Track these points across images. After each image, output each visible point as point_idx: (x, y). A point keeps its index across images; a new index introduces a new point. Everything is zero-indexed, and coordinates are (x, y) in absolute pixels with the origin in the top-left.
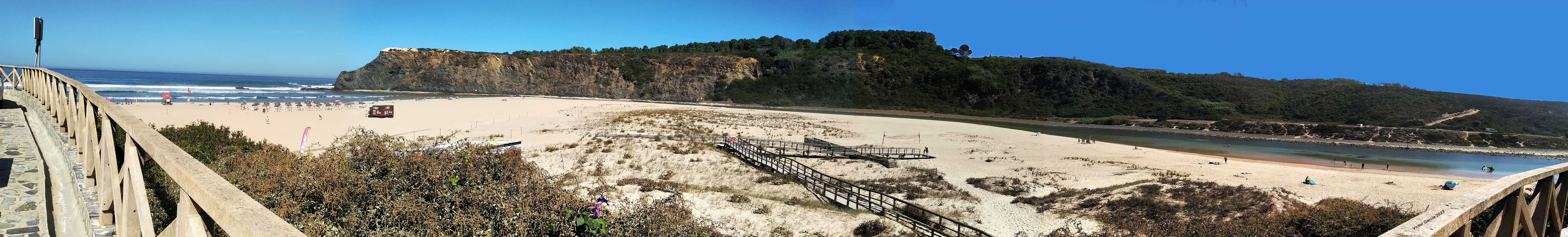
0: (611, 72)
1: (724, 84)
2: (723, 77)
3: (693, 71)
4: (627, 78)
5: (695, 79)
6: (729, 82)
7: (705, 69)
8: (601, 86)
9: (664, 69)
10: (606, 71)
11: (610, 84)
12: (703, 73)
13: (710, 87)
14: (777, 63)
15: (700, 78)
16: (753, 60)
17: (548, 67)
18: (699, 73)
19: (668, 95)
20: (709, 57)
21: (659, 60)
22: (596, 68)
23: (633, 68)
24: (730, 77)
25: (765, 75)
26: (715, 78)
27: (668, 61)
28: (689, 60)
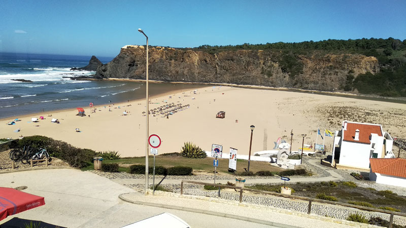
0: (273, 65)
1: (353, 77)
2: (351, 71)
3: (330, 66)
4: (284, 70)
5: (332, 72)
6: (355, 76)
7: (340, 64)
8: (266, 77)
9: (310, 64)
10: (269, 64)
11: (272, 75)
12: (337, 68)
13: (342, 80)
14: (390, 61)
15: (336, 72)
16: (373, 58)
17: (229, 60)
18: (335, 68)
19: (312, 85)
20: (343, 54)
21: (306, 56)
22: (262, 62)
23: (288, 62)
24: (357, 72)
25: (382, 70)
26: (346, 72)
27: (312, 57)
28: (328, 56)
